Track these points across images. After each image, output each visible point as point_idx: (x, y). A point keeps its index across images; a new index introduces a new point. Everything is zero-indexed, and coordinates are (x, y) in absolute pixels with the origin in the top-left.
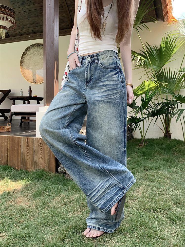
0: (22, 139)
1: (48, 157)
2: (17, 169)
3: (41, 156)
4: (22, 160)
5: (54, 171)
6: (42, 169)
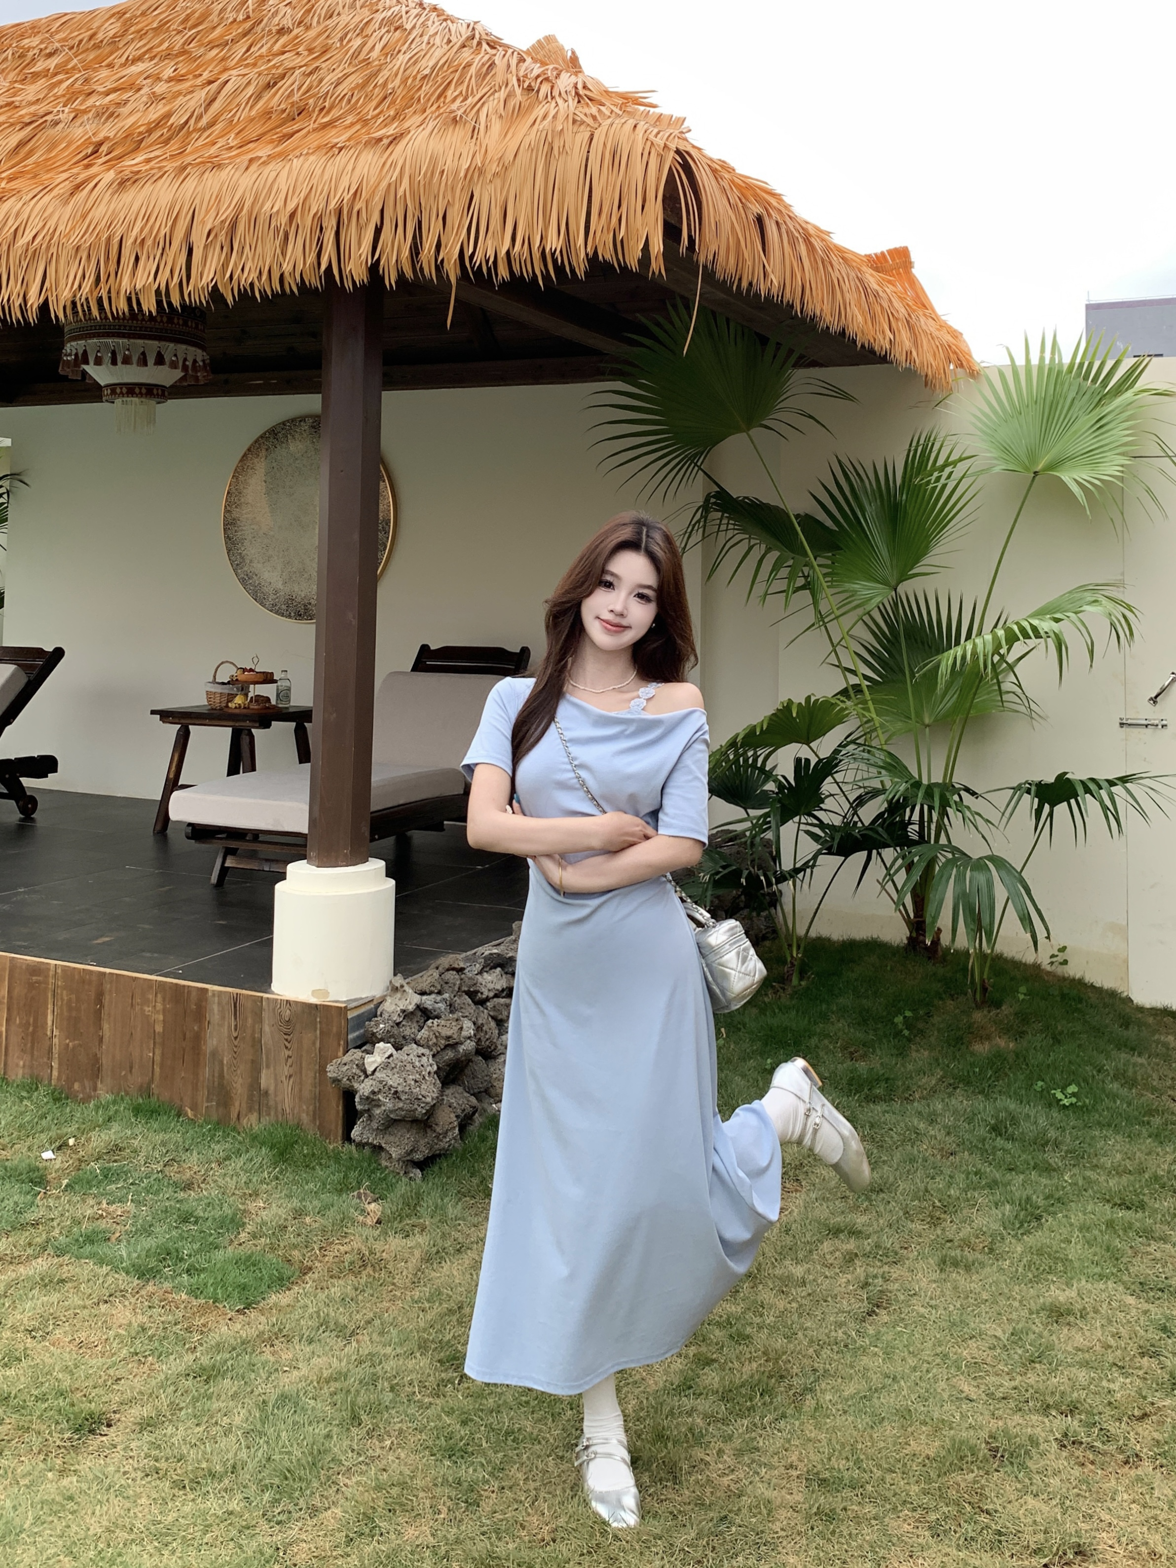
1: (315, 1078)
2: (189, 1119)
3: (286, 1070)
4: (214, 1082)
5: (336, 1138)
6: (290, 1123)
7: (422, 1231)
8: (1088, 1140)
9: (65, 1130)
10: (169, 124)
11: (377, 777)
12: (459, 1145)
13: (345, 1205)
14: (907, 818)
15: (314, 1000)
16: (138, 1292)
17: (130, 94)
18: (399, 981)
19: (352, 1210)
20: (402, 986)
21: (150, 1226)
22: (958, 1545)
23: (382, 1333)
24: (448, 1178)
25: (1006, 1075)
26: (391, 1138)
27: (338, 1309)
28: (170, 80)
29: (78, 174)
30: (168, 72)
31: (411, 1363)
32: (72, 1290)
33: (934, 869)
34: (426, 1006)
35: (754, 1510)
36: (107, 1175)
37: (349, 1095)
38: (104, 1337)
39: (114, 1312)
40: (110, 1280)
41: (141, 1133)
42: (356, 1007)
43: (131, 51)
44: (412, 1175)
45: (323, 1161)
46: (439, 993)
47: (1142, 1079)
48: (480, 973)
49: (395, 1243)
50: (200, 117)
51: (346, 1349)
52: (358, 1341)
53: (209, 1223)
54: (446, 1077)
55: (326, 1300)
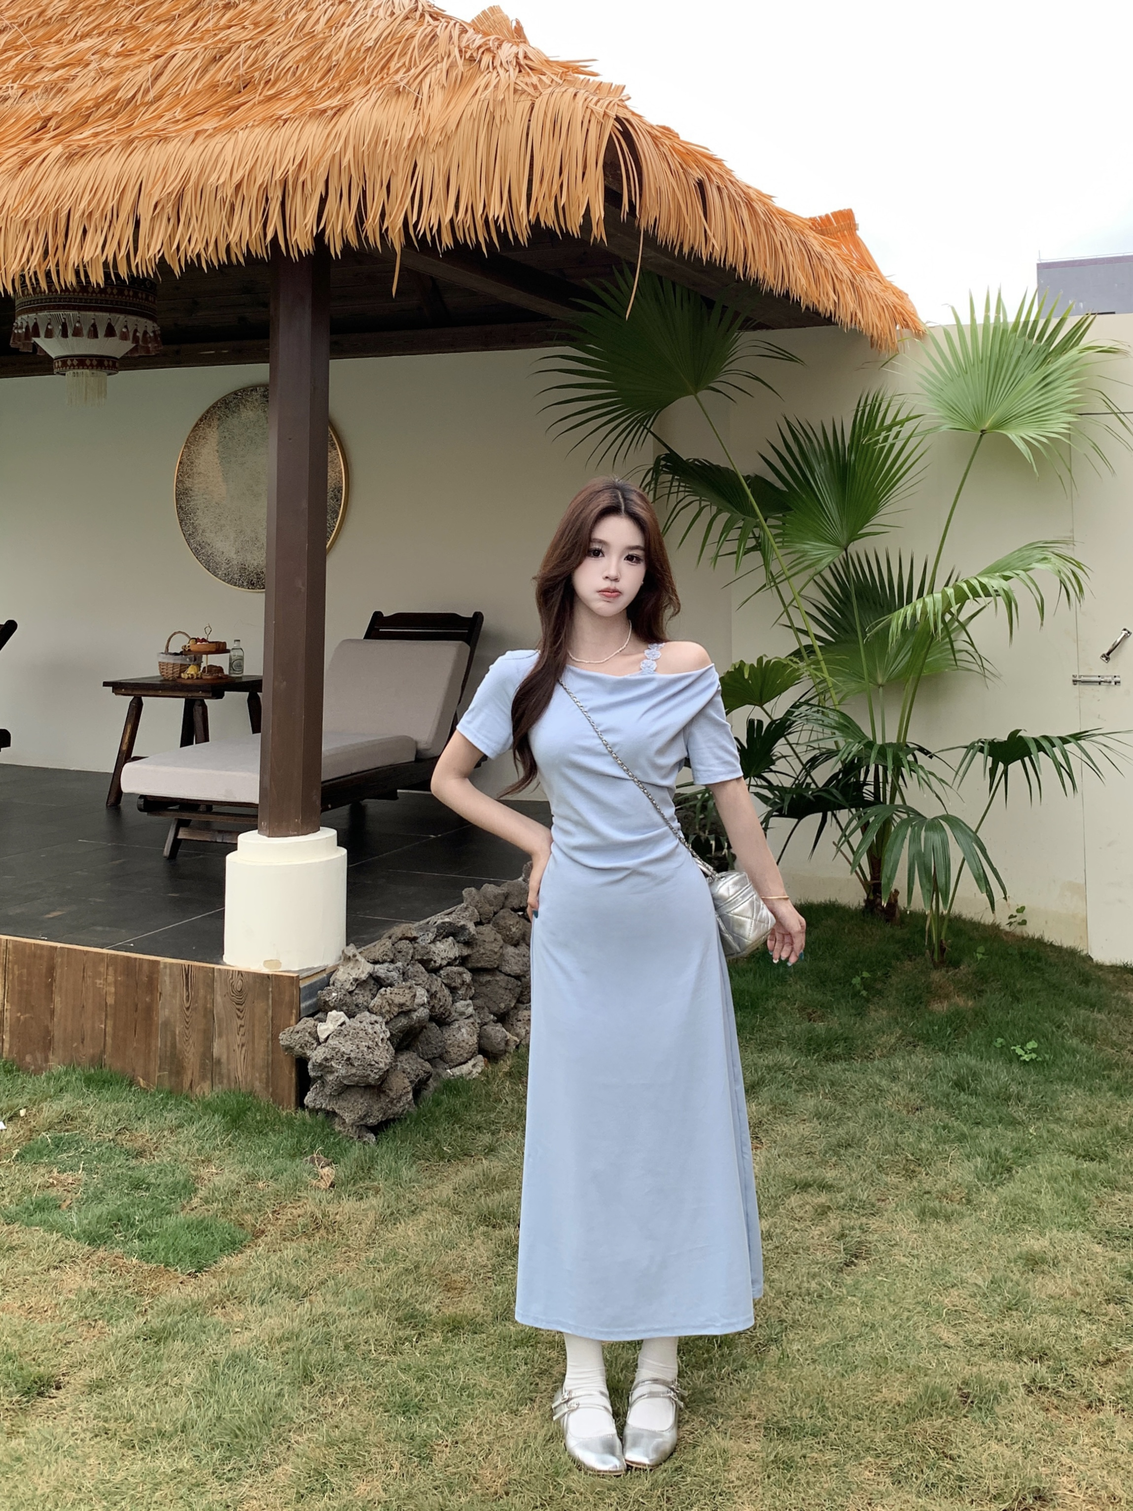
0: (168, 971)
1: (268, 1046)
2: (141, 1088)
3: (239, 1039)
4: (166, 1051)
5: (289, 1104)
6: (243, 1090)
7: (377, 1193)
8: (1049, 1094)
9: (15, 1101)
10: (117, 98)
11: (328, 746)
12: (413, 1109)
13: (298, 1170)
14: (862, 779)
15: (266, 971)
16: (88, 1258)
17: (79, 69)
18: (352, 950)
19: (305, 1175)
20: (354, 956)
21: (101, 1193)
22: (919, 1492)
23: (336, 1294)
24: (402, 1142)
25: (966, 1032)
26: (344, 1104)
27: (290, 1271)
28: (118, 55)
29: (27, 149)
30: (116, 48)
31: (367, 1323)
32: (21, 1257)
33: (890, 829)
34: (379, 974)
35: (709, 1460)
36: (58, 1144)
37: (301, 1062)
38: (53, 1302)
39: (64, 1278)
40: (60, 1246)
41: (92, 1103)
42: (308, 977)
43: (80, 28)
44: (366, 1139)
45: (276, 1127)
46: (392, 962)
47: (1102, 1034)
48: (433, 942)
49: (349, 1205)
50: (147, 91)
51: (299, 1310)
52: (311, 1301)
53: (161, 1189)
54: (399, 1044)
55: (279, 1262)
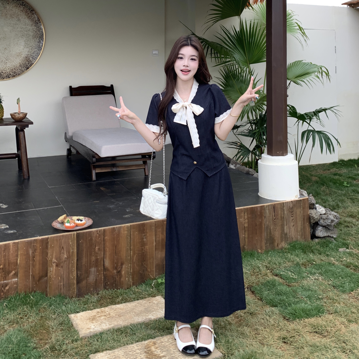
0: (267, 208)
3: (292, 224)
4: (268, 236)
6: (295, 240)
